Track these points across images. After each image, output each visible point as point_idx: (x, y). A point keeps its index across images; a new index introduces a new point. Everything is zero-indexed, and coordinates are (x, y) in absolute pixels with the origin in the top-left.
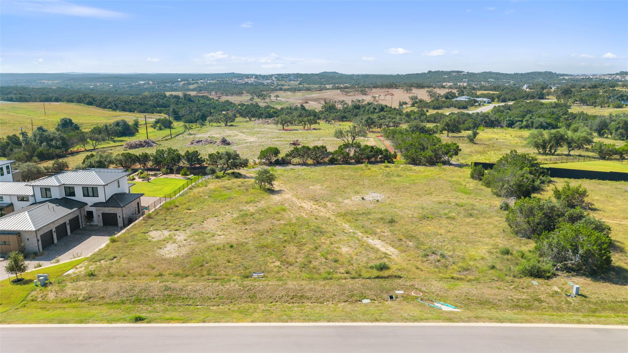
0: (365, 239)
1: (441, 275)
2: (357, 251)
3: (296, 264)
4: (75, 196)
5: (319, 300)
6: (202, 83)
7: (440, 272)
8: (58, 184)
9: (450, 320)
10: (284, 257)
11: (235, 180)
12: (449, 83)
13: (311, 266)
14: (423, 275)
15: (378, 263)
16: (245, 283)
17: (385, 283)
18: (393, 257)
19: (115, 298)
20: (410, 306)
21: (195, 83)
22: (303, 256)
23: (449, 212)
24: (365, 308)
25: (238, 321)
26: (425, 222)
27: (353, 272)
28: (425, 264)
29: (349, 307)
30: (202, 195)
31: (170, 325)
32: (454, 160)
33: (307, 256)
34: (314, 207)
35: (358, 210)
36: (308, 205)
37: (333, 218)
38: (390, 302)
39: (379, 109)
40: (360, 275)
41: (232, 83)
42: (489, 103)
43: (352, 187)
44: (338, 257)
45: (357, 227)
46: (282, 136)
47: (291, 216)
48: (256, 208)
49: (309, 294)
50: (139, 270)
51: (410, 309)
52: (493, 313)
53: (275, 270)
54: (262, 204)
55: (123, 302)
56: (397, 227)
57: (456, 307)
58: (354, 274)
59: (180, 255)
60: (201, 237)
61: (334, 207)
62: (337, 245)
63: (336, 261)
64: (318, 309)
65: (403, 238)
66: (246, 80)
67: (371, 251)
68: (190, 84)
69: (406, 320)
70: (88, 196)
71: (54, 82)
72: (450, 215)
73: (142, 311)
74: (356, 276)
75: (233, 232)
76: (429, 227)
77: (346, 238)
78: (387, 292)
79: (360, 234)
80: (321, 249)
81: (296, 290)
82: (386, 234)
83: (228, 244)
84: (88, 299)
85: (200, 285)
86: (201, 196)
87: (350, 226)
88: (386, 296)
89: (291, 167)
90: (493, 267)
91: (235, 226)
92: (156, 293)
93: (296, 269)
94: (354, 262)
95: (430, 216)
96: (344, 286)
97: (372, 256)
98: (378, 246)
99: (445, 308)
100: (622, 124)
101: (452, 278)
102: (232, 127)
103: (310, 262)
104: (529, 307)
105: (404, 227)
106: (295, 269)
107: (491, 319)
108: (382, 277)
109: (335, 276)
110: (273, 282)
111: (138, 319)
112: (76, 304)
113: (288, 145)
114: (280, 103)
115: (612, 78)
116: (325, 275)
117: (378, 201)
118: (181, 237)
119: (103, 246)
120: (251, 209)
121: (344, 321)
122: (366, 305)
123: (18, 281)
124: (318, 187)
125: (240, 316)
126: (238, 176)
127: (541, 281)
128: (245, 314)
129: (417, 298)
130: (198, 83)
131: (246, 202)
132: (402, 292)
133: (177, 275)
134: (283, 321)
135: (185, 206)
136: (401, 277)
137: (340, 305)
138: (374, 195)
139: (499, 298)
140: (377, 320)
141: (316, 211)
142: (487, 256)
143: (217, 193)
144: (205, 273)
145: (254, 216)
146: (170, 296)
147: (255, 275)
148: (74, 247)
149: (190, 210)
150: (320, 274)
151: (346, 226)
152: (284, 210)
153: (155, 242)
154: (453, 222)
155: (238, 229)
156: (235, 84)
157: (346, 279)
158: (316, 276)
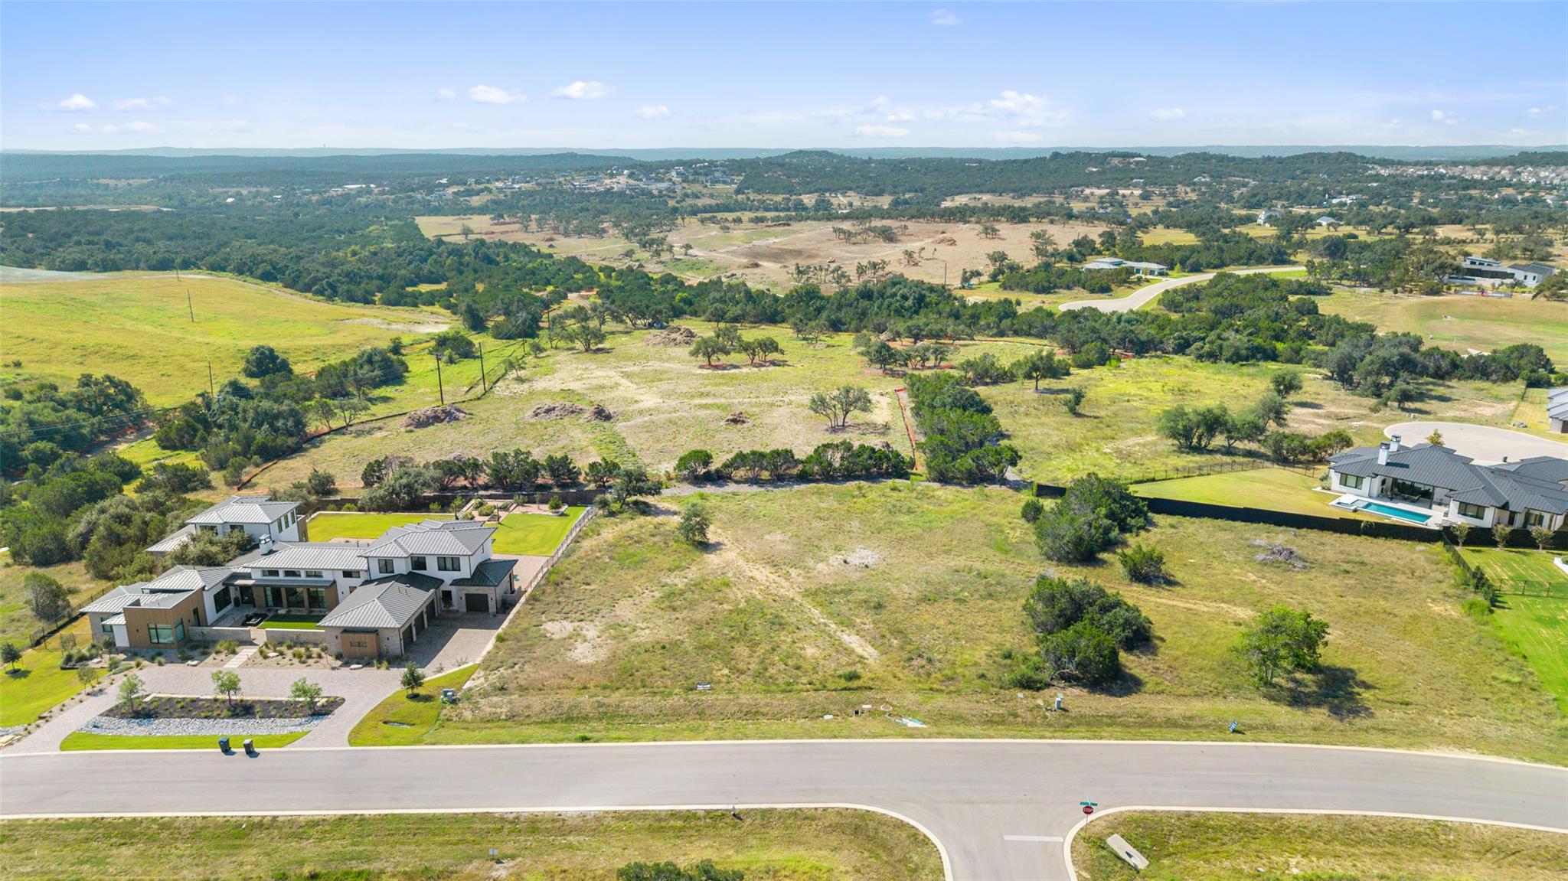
0: (839, 633)
1: (920, 685)
2: (827, 652)
3: (750, 673)
4: (425, 569)
5: (776, 717)
6: (500, 190)
7: (920, 681)
8: (405, 555)
9: (911, 736)
10: (733, 662)
11: (642, 520)
12: (1099, 188)
13: (767, 674)
14: (899, 685)
15: (848, 669)
16: (690, 697)
17: (853, 697)
18: (871, 661)
19: (543, 717)
20: (875, 723)
21: (482, 191)
22: (757, 660)
23: (961, 591)
24: (825, 725)
25: (691, 739)
26: (923, 607)
27: (818, 683)
28: (906, 671)
29: (808, 723)
30: (599, 554)
31: (620, 744)
32: (1011, 474)
33: (762, 662)
34: (772, 577)
35: (835, 586)
36: (763, 574)
37: (798, 598)
38: (854, 718)
39: (915, 298)
40: (825, 687)
41: (573, 191)
42: (1161, 274)
43: (830, 536)
44: (801, 663)
45: (831, 615)
46: (709, 388)
47: (738, 595)
48: (685, 580)
49: (764, 710)
50: (555, 682)
51: (875, 725)
52: (961, 729)
53: (724, 680)
54: (693, 573)
55: (553, 721)
56: (884, 615)
57: (924, 723)
58: (818, 685)
59: (599, 659)
60: (618, 630)
61: (800, 579)
62: (800, 645)
63: (798, 668)
64: (775, 726)
65: (887, 634)
66: (608, 181)
67: (844, 652)
68: (470, 193)
69: (867, 736)
70: (445, 569)
71: (131, 182)
72: (960, 596)
73: (583, 730)
74: (820, 687)
75: (660, 622)
76: (926, 615)
77: (813, 634)
78: (853, 707)
79: (833, 626)
80: (779, 651)
81: (750, 705)
82: (867, 627)
83: (658, 643)
84: (511, 717)
85: (638, 700)
86: (597, 558)
87: (822, 613)
88: (851, 711)
89: (732, 487)
90: (983, 676)
91: (660, 613)
92: (589, 710)
93: (749, 679)
94: (819, 669)
95: (932, 597)
96: (804, 699)
97: (844, 660)
98: (854, 646)
99: (912, 724)
100: (1377, 366)
101: (931, 689)
102: (600, 356)
103: (766, 669)
104: (1002, 723)
105: (893, 616)
106: (747, 679)
107: (952, 735)
108: (850, 689)
109: (795, 687)
110: (723, 696)
111: (584, 739)
112: (500, 723)
113: (723, 423)
114: (695, 266)
115: (1490, 175)
116: (784, 687)
117: (867, 566)
118: (591, 631)
119: (490, 646)
120: (678, 581)
121: (801, 738)
122: (828, 721)
123: (415, 697)
124: (778, 536)
125: (692, 734)
126: (645, 510)
127: (1028, 693)
128: (696, 733)
129: (885, 713)
130: (490, 191)
131: (669, 570)
132: (870, 706)
133: (605, 688)
134: (738, 739)
135: (580, 578)
136: (871, 689)
137: (798, 721)
138: (864, 553)
139: (974, 712)
140: (835, 737)
141: (774, 585)
142: (982, 662)
143: (620, 550)
144: (639, 684)
145: (686, 595)
146: (606, 713)
147: (700, 687)
148: (443, 646)
149: (588, 584)
150: (777, 685)
151: (816, 612)
152: (727, 585)
153: (559, 641)
154: (962, 608)
155: (667, 617)
156: (582, 194)
157: (808, 691)
158: (773, 688)
